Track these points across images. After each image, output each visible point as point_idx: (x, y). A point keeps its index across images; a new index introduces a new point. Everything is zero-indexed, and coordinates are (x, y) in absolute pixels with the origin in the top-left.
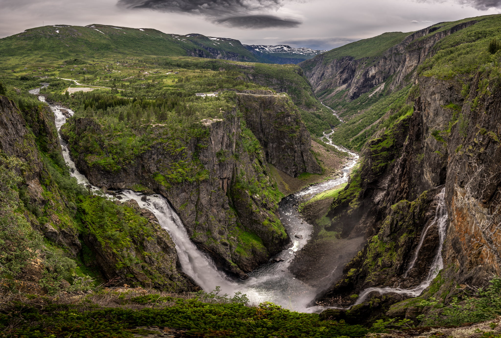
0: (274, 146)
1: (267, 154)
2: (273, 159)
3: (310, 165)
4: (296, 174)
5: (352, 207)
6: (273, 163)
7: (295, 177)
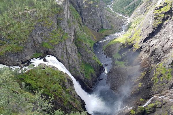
0: (86, 14)
1: (82, 19)
2: (85, 22)
3: (105, 24)
4: (98, 30)
5: (135, 47)
6: (86, 24)
7: (98, 32)
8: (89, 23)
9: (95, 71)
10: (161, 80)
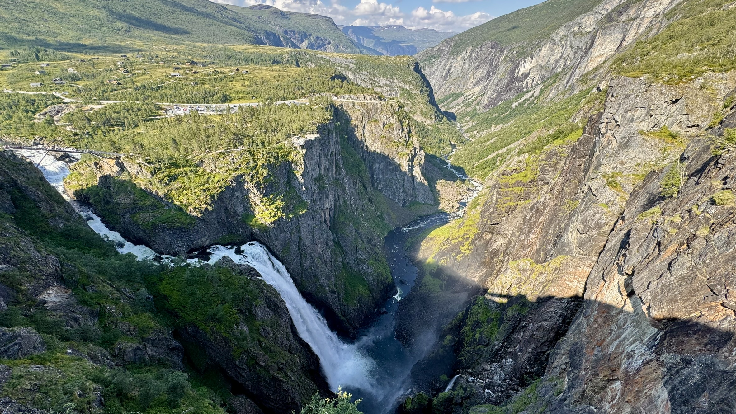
0: (381, 167)
1: (373, 178)
2: (379, 183)
4: (405, 202)
5: (463, 251)
6: (379, 188)
7: (403, 206)
8: (386, 187)
9: (371, 290)
10: (477, 336)
